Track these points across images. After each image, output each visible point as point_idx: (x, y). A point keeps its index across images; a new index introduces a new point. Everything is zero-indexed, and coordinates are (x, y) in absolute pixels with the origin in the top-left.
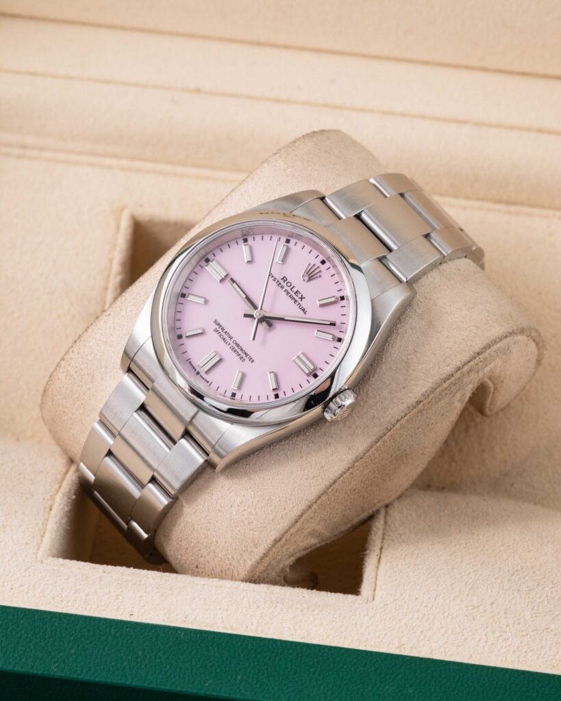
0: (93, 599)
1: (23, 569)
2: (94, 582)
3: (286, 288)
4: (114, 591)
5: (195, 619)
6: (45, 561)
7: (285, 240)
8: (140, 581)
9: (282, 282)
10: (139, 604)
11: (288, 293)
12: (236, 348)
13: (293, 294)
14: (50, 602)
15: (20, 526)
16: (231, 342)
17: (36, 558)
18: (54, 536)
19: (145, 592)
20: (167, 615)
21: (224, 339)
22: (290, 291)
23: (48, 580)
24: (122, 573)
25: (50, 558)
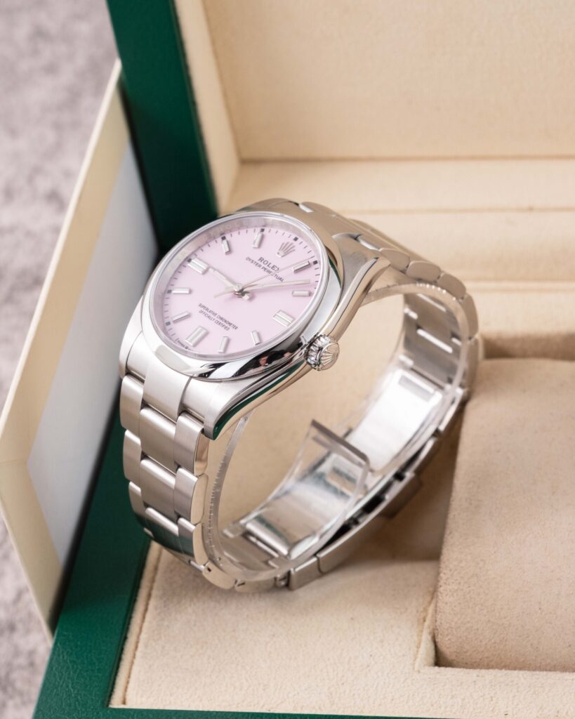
0: (469, 703)
1: (402, 680)
2: (469, 686)
3: (263, 265)
4: (489, 694)
5: (567, 713)
6: (422, 671)
8: (512, 681)
9: (259, 262)
10: (513, 704)
11: (265, 269)
12: (221, 321)
13: (269, 269)
14: (429, 710)
15: (397, 640)
16: (215, 317)
17: (414, 669)
19: (518, 692)
20: (540, 712)
21: (209, 317)
22: (267, 267)
23: (425, 689)
24: (494, 676)
25: (427, 668)
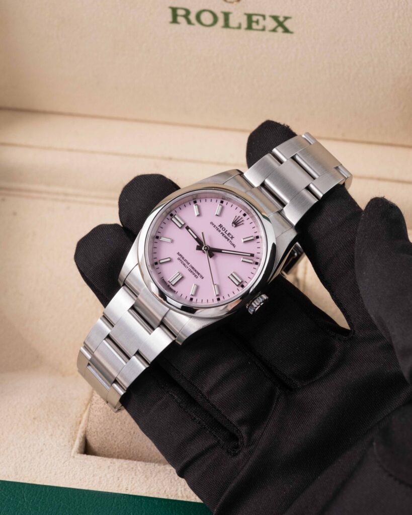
0: (104, 480)
1: (63, 462)
2: (105, 469)
3: (222, 231)
4: (117, 475)
6: (76, 457)
7: (220, 201)
9: (219, 228)
10: (132, 482)
11: (223, 235)
12: (192, 270)
13: (226, 235)
15: (61, 435)
16: (188, 266)
17: (70, 455)
18: (81, 440)
19: (135, 475)
21: (184, 264)
22: (224, 233)
23: (77, 469)
24: (122, 463)
25: (79, 455)
